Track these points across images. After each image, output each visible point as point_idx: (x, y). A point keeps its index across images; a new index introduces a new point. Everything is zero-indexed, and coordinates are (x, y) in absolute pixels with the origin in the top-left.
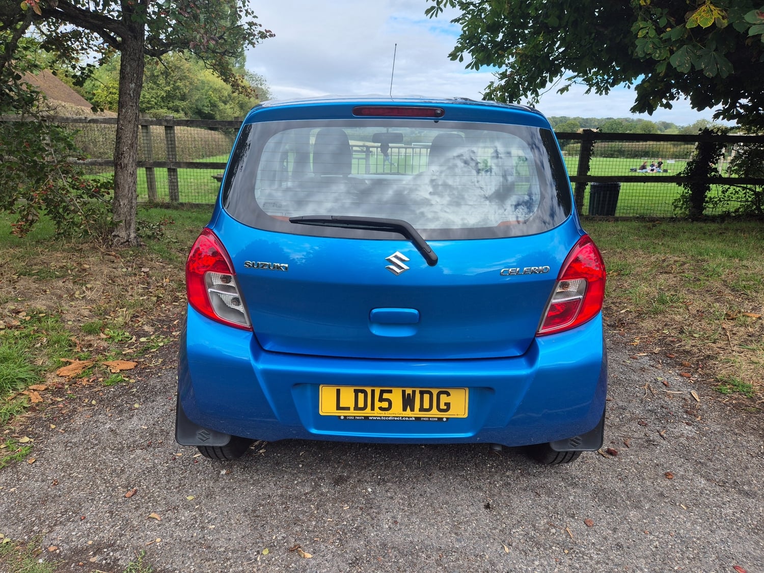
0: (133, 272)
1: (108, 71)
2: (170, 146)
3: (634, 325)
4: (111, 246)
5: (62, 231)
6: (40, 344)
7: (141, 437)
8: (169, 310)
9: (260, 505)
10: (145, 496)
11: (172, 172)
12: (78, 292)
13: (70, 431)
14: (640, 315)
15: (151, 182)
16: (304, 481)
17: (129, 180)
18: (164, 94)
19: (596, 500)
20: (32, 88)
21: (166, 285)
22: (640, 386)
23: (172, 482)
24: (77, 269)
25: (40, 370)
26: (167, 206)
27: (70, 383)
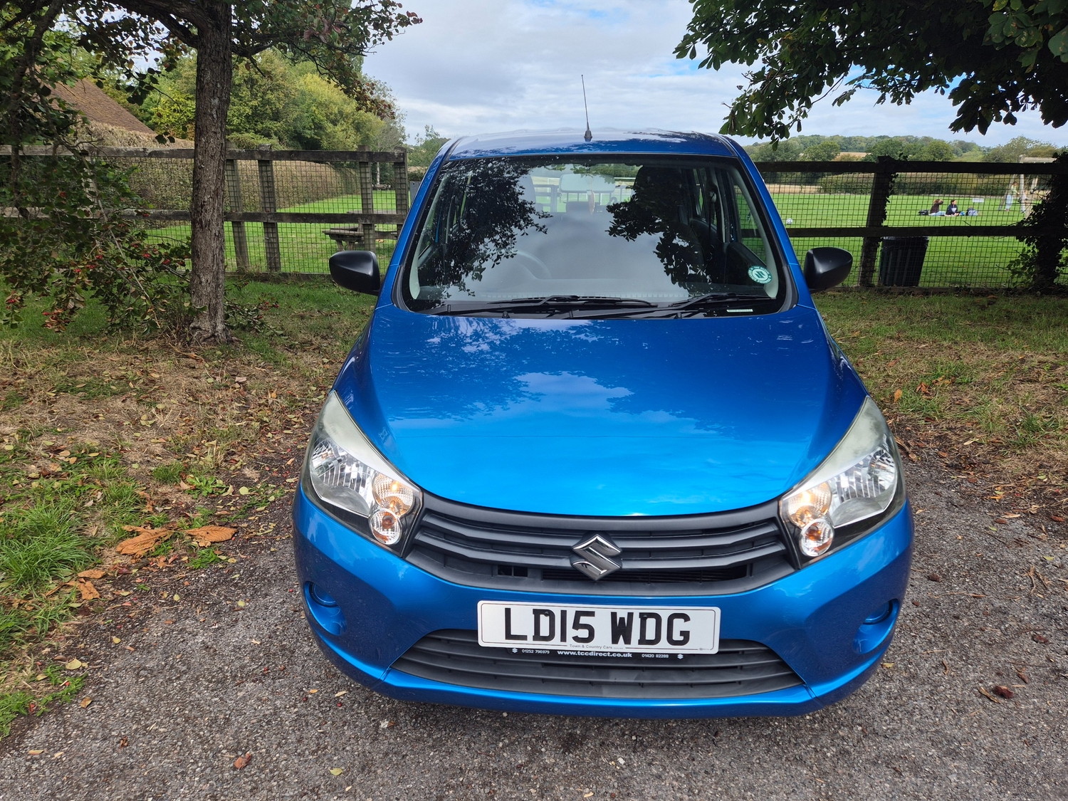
0: (224, 383)
1: (171, 79)
2: (266, 190)
3: (990, 466)
4: (189, 344)
5: (118, 321)
6: (91, 502)
7: (252, 659)
8: (280, 443)
9: (450, 787)
10: (265, 768)
11: (270, 227)
12: (144, 417)
13: (143, 648)
14: (996, 448)
15: (240, 243)
16: (513, 743)
17: (214, 245)
18: (249, 111)
19: (995, 781)
20: (66, 106)
21: (273, 403)
22: (1022, 571)
23: (306, 741)
24: (141, 381)
25: (94, 545)
26: (264, 278)
27: (140, 565)
